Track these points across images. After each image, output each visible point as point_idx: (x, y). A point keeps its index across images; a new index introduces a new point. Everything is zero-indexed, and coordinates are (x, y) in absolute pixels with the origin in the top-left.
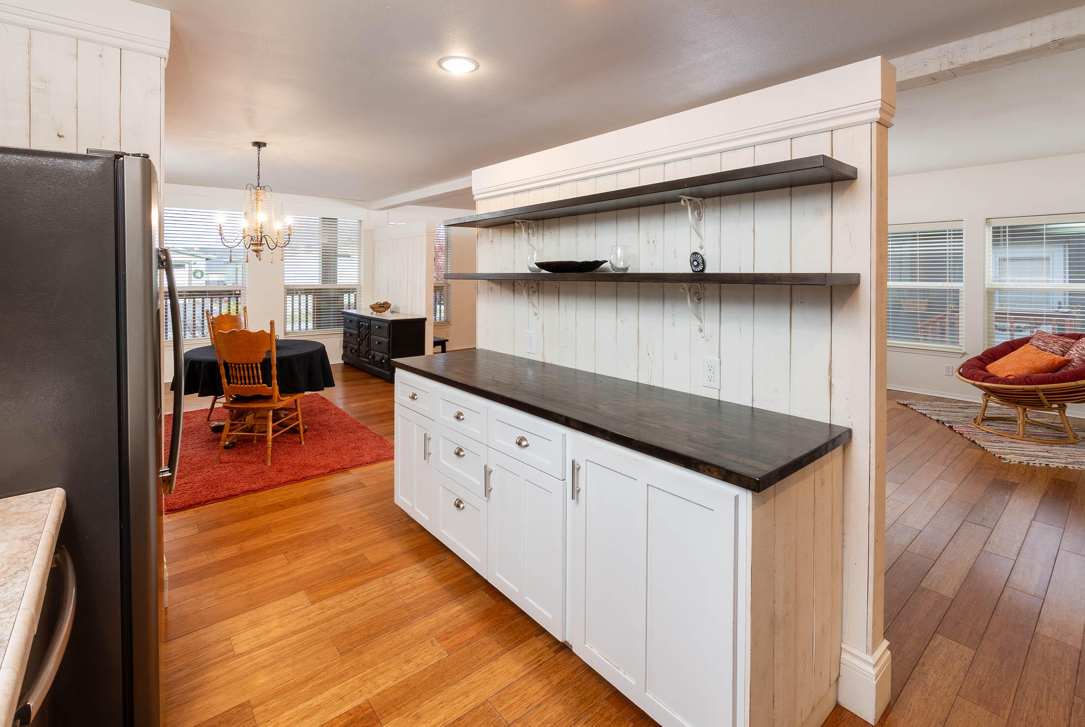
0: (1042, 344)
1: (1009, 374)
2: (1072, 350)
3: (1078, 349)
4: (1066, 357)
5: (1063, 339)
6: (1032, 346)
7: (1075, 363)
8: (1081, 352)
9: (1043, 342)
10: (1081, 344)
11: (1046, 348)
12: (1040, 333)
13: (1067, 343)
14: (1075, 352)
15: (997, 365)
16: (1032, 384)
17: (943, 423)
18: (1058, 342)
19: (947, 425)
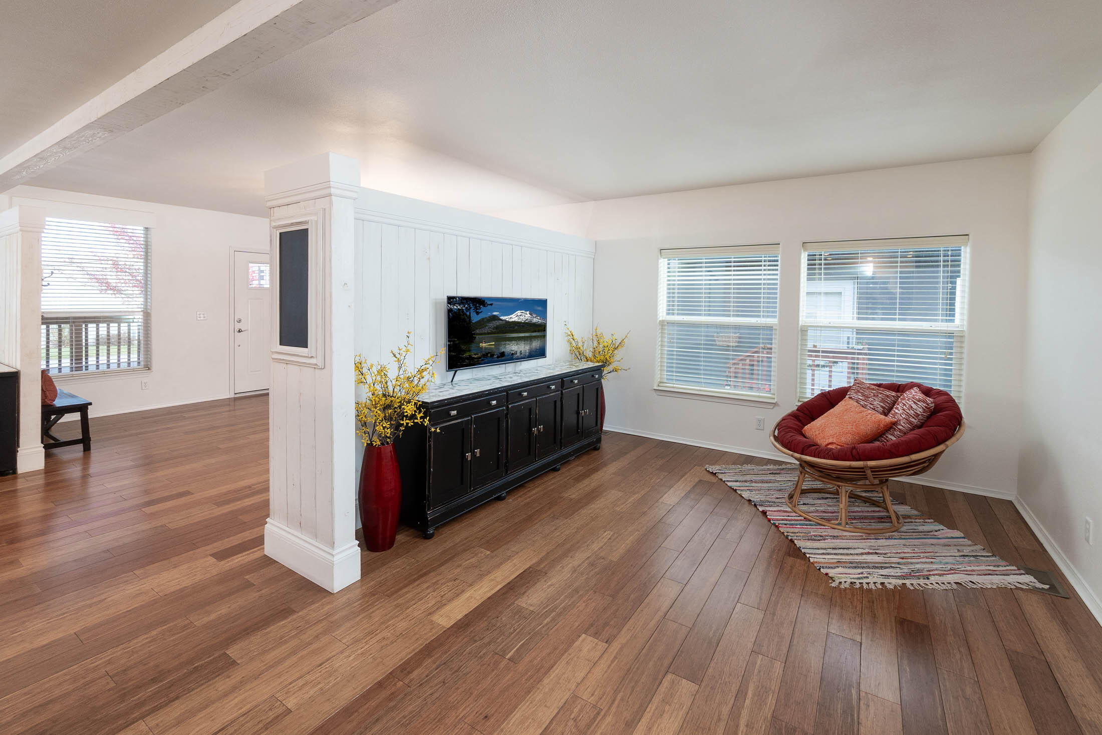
0: (861, 398)
1: (830, 440)
2: (897, 408)
3: (905, 407)
4: (889, 419)
5: (883, 391)
6: (851, 402)
7: (902, 426)
8: (908, 411)
9: (863, 395)
10: (907, 401)
11: (866, 403)
12: (858, 383)
13: (888, 396)
14: (901, 411)
15: (816, 428)
16: (860, 460)
17: (755, 506)
18: (878, 396)
19: (761, 509)
